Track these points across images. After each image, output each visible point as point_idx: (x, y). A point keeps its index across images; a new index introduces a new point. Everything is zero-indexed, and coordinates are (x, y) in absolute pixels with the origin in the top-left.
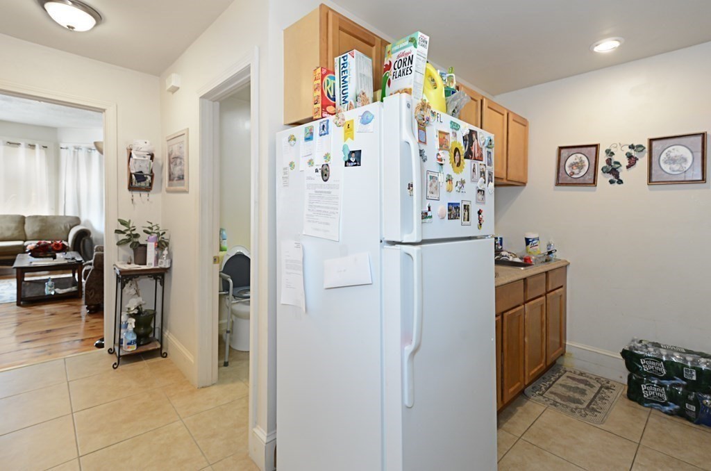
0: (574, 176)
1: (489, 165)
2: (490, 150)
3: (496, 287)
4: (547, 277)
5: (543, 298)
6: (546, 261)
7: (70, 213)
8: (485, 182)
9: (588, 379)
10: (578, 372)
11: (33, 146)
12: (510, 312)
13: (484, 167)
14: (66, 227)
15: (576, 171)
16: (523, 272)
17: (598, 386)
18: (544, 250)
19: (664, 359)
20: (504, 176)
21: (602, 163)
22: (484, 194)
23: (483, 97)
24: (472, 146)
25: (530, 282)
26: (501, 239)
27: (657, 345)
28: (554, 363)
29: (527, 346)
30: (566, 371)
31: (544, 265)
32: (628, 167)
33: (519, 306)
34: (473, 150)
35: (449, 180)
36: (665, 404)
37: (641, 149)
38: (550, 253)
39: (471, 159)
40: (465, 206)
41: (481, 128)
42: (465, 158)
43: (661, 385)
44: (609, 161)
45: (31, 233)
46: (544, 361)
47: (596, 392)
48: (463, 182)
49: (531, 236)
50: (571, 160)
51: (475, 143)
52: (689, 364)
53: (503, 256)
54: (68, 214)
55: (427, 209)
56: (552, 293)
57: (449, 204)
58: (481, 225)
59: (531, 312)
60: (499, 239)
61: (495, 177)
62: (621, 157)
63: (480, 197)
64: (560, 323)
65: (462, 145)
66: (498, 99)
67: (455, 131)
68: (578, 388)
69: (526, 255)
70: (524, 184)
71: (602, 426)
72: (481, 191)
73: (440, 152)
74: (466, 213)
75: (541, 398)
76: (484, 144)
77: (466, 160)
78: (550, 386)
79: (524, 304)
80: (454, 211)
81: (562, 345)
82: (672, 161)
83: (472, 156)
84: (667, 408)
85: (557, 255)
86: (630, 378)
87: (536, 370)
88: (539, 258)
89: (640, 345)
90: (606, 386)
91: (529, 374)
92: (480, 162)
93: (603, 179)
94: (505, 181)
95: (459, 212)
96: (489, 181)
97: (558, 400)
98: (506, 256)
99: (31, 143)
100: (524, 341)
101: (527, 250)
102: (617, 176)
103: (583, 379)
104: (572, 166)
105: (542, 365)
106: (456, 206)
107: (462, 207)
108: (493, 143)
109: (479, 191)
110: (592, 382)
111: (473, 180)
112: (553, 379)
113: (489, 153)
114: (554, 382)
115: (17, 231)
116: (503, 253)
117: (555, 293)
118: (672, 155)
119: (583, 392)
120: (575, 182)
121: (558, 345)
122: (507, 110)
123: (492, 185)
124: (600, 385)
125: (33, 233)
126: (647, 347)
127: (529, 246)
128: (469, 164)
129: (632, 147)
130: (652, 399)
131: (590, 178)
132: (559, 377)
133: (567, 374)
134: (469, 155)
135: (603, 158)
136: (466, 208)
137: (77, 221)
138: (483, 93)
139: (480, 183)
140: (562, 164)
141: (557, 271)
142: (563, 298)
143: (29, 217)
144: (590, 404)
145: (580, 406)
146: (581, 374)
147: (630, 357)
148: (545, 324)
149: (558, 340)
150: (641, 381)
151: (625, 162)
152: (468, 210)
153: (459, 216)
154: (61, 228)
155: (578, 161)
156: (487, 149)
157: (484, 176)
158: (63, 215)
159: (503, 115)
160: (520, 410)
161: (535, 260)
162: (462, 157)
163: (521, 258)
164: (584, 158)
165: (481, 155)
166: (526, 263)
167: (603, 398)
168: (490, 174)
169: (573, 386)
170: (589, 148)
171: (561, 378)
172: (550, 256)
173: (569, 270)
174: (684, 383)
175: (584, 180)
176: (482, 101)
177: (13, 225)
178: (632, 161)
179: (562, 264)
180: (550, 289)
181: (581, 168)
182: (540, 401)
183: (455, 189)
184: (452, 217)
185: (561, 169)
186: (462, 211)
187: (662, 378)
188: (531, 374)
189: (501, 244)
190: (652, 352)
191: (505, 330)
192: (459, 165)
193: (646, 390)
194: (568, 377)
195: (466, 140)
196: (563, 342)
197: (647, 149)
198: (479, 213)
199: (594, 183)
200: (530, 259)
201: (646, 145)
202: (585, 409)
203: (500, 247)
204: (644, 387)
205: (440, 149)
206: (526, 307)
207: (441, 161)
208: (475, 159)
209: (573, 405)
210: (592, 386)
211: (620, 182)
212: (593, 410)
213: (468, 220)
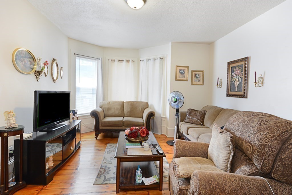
7: (144, 100)
11: (128, 61)
14: (142, 109)
45: (126, 112)
54: (142, 101)
99: (128, 60)
115: (121, 111)
125: (127, 112)
137: (146, 105)
143: (126, 102)
154: (140, 110)
158: (140, 101)
177: (119, 107)
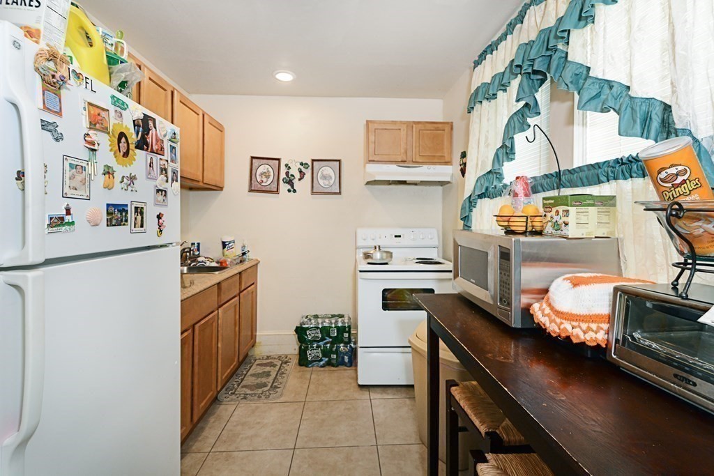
0: (263, 184)
1: (172, 161)
2: (174, 145)
3: (181, 301)
4: (240, 278)
5: (237, 298)
6: (241, 262)
8: (167, 181)
9: (272, 360)
10: (265, 357)
12: (202, 322)
13: (166, 163)
15: (265, 180)
16: (218, 277)
17: (279, 363)
18: (240, 253)
19: (320, 326)
20: (201, 179)
21: (283, 175)
22: (165, 195)
23: (174, 89)
24: (148, 134)
25: (223, 285)
26: (199, 244)
27: (316, 317)
28: (247, 355)
29: (220, 352)
30: (256, 360)
31: (238, 266)
32: (300, 180)
33: (212, 312)
34: (149, 141)
35: (109, 173)
36: (321, 360)
37: (307, 166)
38: (244, 254)
39: (147, 150)
40: (136, 208)
41: (172, 123)
42: (136, 147)
43: (318, 347)
44: (287, 173)
46: (236, 359)
47: (277, 370)
48: (132, 179)
49: (226, 239)
50: (261, 170)
51: (153, 131)
52: (333, 326)
53: (199, 262)
55: (64, 212)
56: (245, 292)
57: (108, 205)
58: (161, 231)
59: (225, 316)
60: (196, 245)
61: (181, 177)
62: (294, 171)
63: (160, 198)
64: (252, 318)
65: (132, 130)
66: (194, 98)
67: (119, 109)
68: (264, 372)
69: (223, 258)
70: (221, 189)
71: (282, 399)
72: (162, 191)
73: (91, 132)
74: (139, 218)
75: (234, 397)
76: (165, 136)
77: (138, 151)
78: (242, 380)
79: (218, 310)
80: (116, 215)
81: (253, 336)
82: (324, 177)
83: (148, 147)
84: (322, 363)
85: (249, 256)
86: (300, 348)
87: (229, 371)
88: (235, 260)
89: (306, 320)
90: (285, 361)
91: (222, 378)
92: (159, 157)
93: (284, 187)
94: (201, 184)
95: (125, 216)
96: (173, 180)
97: (249, 392)
98: (202, 262)
100: (218, 347)
101: (223, 253)
102: (293, 187)
103: (269, 362)
104: (261, 174)
105: (235, 363)
106: (122, 209)
107: (131, 210)
108: (178, 137)
109: (158, 191)
110: (275, 362)
111: (149, 176)
112: (245, 372)
113: (173, 148)
114: (245, 375)
116: (199, 259)
117: (248, 292)
118: (324, 173)
119: (268, 374)
120: (264, 189)
121: (249, 338)
122: (203, 111)
123: (177, 185)
124: (280, 362)
126: (310, 320)
127: (226, 249)
128: (144, 157)
129: (302, 164)
130: (313, 359)
131: (274, 187)
132: (250, 367)
133: (258, 362)
134: (142, 144)
135: (283, 170)
136: (140, 211)
138: (176, 87)
139: (160, 181)
140: (254, 172)
141: (249, 270)
142: (254, 293)
144: (273, 383)
145: (266, 389)
146: (268, 358)
147: (300, 331)
148: (238, 323)
149: (250, 333)
150: (307, 349)
151: (297, 175)
152: (142, 213)
153: (126, 221)
155: (266, 171)
156: (170, 143)
157: (166, 173)
159: (198, 114)
160: (212, 420)
161: (231, 262)
162: (132, 147)
163: (217, 262)
164: (270, 170)
165: (162, 148)
166: (222, 267)
167: (283, 373)
168: (174, 173)
169: (261, 372)
170: (274, 161)
171: (252, 368)
172: (244, 256)
173: (260, 267)
174: (331, 340)
175: (271, 188)
176: (172, 93)
178: (302, 174)
179: (254, 263)
180: (243, 288)
181: (268, 177)
182: (232, 400)
183: (118, 185)
184: (114, 222)
185: (253, 177)
186: (131, 215)
187: (319, 341)
188: (224, 377)
189: (198, 250)
190: (313, 324)
191: (196, 343)
192: (126, 154)
193: (310, 354)
194: (257, 365)
195: (139, 126)
196: (254, 334)
197: (310, 167)
198: (159, 217)
199: (277, 191)
200: (225, 262)
201: (310, 164)
202: (269, 390)
203: (197, 253)
204: (308, 352)
205: (90, 128)
206: (220, 311)
207: (94, 145)
208: (152, 151)
209: (260, 391)
210: (274, 366)
211: (295, 191)
212: (276, 387)
213: (142, 226)
